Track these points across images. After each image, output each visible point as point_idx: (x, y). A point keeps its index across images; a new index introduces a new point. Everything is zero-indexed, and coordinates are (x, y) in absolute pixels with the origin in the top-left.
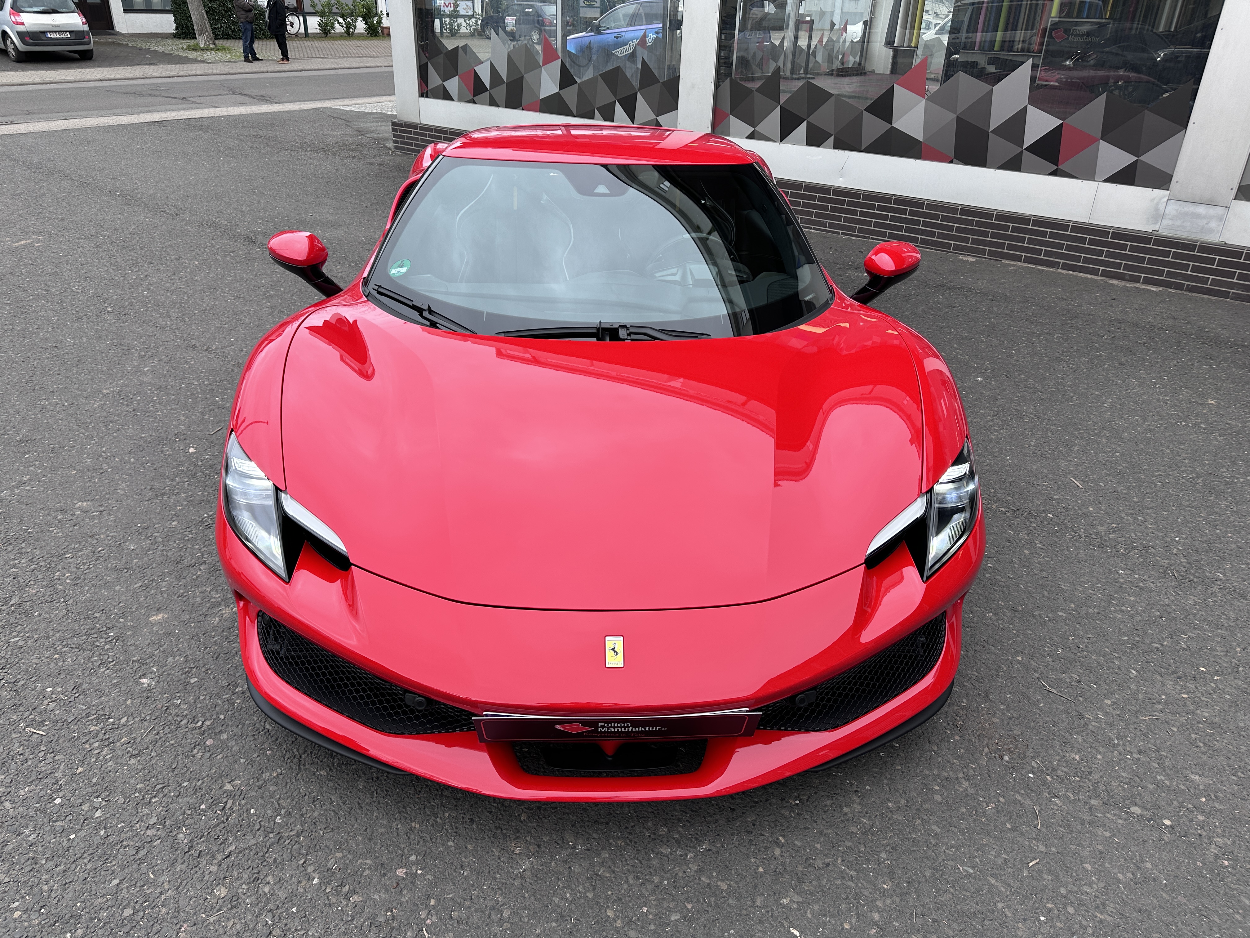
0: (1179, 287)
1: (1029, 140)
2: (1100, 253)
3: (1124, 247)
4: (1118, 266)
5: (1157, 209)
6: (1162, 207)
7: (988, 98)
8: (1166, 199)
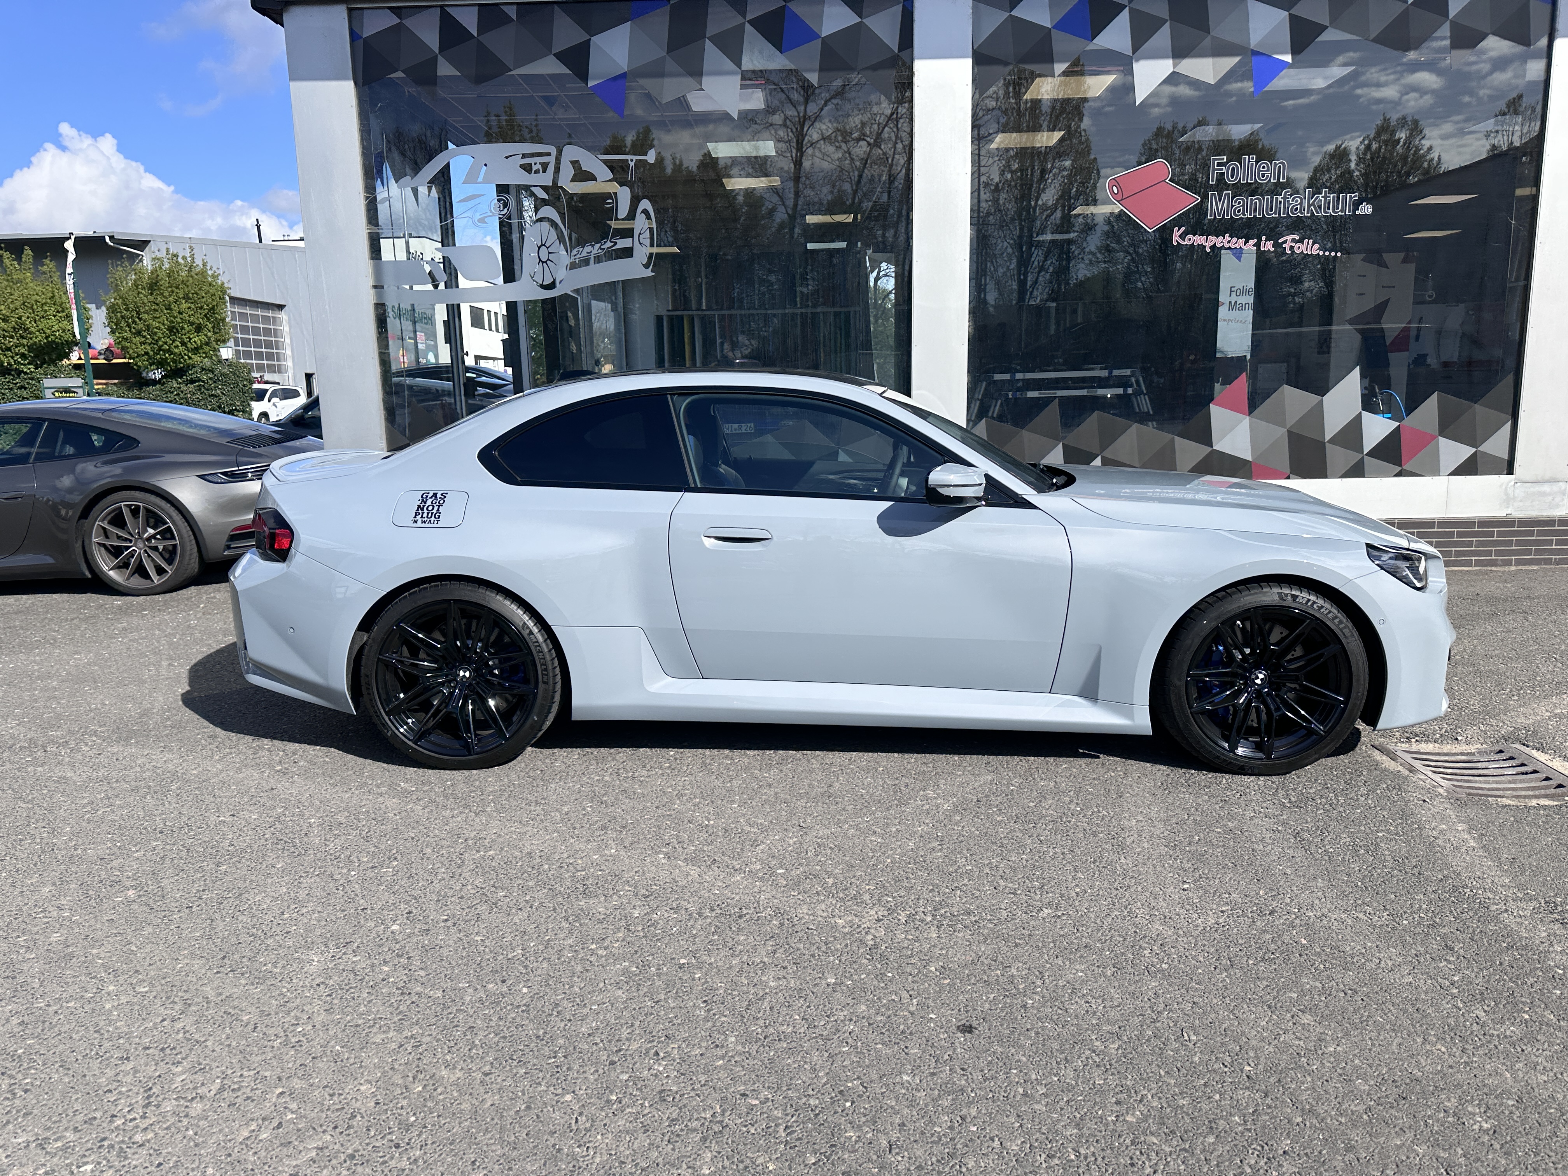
0: (1548, 562)
1: (1369, 444)
2: (1470, 544)
3: (1491, 534)
4: (1489, 553)
5: (1507, 494)
6: (1510, 491)
7: (1319, 408)
8: (1513, 483)
